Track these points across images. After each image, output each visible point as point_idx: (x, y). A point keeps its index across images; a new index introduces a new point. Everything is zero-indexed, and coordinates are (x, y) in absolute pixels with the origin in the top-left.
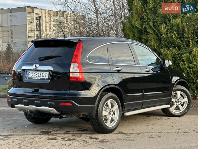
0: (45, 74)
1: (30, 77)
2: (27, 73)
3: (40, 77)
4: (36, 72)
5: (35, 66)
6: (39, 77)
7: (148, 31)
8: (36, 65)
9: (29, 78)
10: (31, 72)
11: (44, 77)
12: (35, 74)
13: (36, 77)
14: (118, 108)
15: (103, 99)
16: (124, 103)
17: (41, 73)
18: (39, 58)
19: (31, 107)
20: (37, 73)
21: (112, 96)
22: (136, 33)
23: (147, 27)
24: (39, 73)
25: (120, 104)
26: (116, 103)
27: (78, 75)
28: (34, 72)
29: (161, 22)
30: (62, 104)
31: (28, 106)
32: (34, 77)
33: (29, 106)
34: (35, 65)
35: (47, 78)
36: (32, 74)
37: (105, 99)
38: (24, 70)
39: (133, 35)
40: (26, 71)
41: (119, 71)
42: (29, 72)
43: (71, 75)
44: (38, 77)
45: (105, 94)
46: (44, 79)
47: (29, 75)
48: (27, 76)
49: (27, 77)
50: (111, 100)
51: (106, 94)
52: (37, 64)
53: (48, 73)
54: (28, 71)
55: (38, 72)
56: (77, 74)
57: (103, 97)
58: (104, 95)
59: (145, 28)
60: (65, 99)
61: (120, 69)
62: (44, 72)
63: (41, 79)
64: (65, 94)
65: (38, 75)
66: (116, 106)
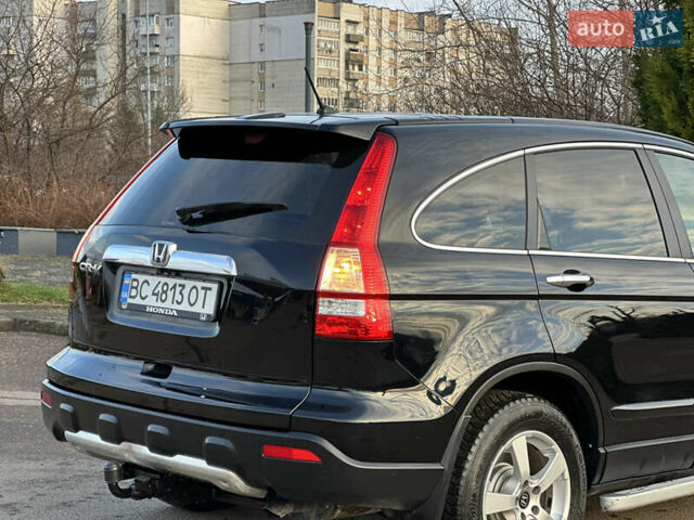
0: (202, 293)
1: (138, 301)
2: (126, 281)
3: (180, 308)
4: (163, 280)
5: (160, 254)
6: (176, 306)
8: (161, 246)
9: (131, 308)
10: (141, 278)
11: (197, 309)
12: (159, 289)
13: (160, 304)
14: (567, 475)
15: (485, 428)
16: (602, 451)
17: (183, 286)
18: (179, 212)
19: (129, 451)
20: (166, 284)
21: (539, 414)
24: (174, 287)
25: (579, 451)
26: (556, 447)
27: (359, 309)
28: (154, 280)
30: (270, 451)
31: (119, 443)
33: (124, 445)
34: (157, 243)
35: (209, 316)
36: (146, 290)
37: (497, 431)
38: (113, 266)
40: (120, 271)
41: (579, 286)
42: (134, 276)
43: (324, 308)
44: (168, 304)
45: (501, 405)
46: (195, 316)
48: (124, 295)
49: (126, 299)
50: (530, 433)
51: (508, 403)
52: (166, 243)
53: (215, 287)
54: (130, 272)
55: (171, 281)
56: (356, 305)
57: (491, 421)
58: (496, 411)
60: (289, 425)
61: (586, 279)
63: (183, 315)
64: (289, 403)
65: (170, 293)
66: (558, 465)
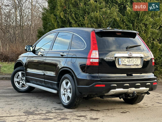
1: (124, 63)
3: (134, 63)
6: (132, 63)
7: (70, 21)
9: (123, 65)
10: (124, 59)
12: (128, 61)
13: (129, 63)
17: (133, 60)
22: (60, 23)
23: (70, 18)
28: (127, 59)
29: (82, 15)
32: (127, 63)
36: (125, 61)
39: (57, 25)
42: (121, 59)
47: (122, 62)
48: (120, 63)
55: (131, 59)
59: (68, 18)
62: (136, 59)
63: (135, 65)
65: (131, 61)
